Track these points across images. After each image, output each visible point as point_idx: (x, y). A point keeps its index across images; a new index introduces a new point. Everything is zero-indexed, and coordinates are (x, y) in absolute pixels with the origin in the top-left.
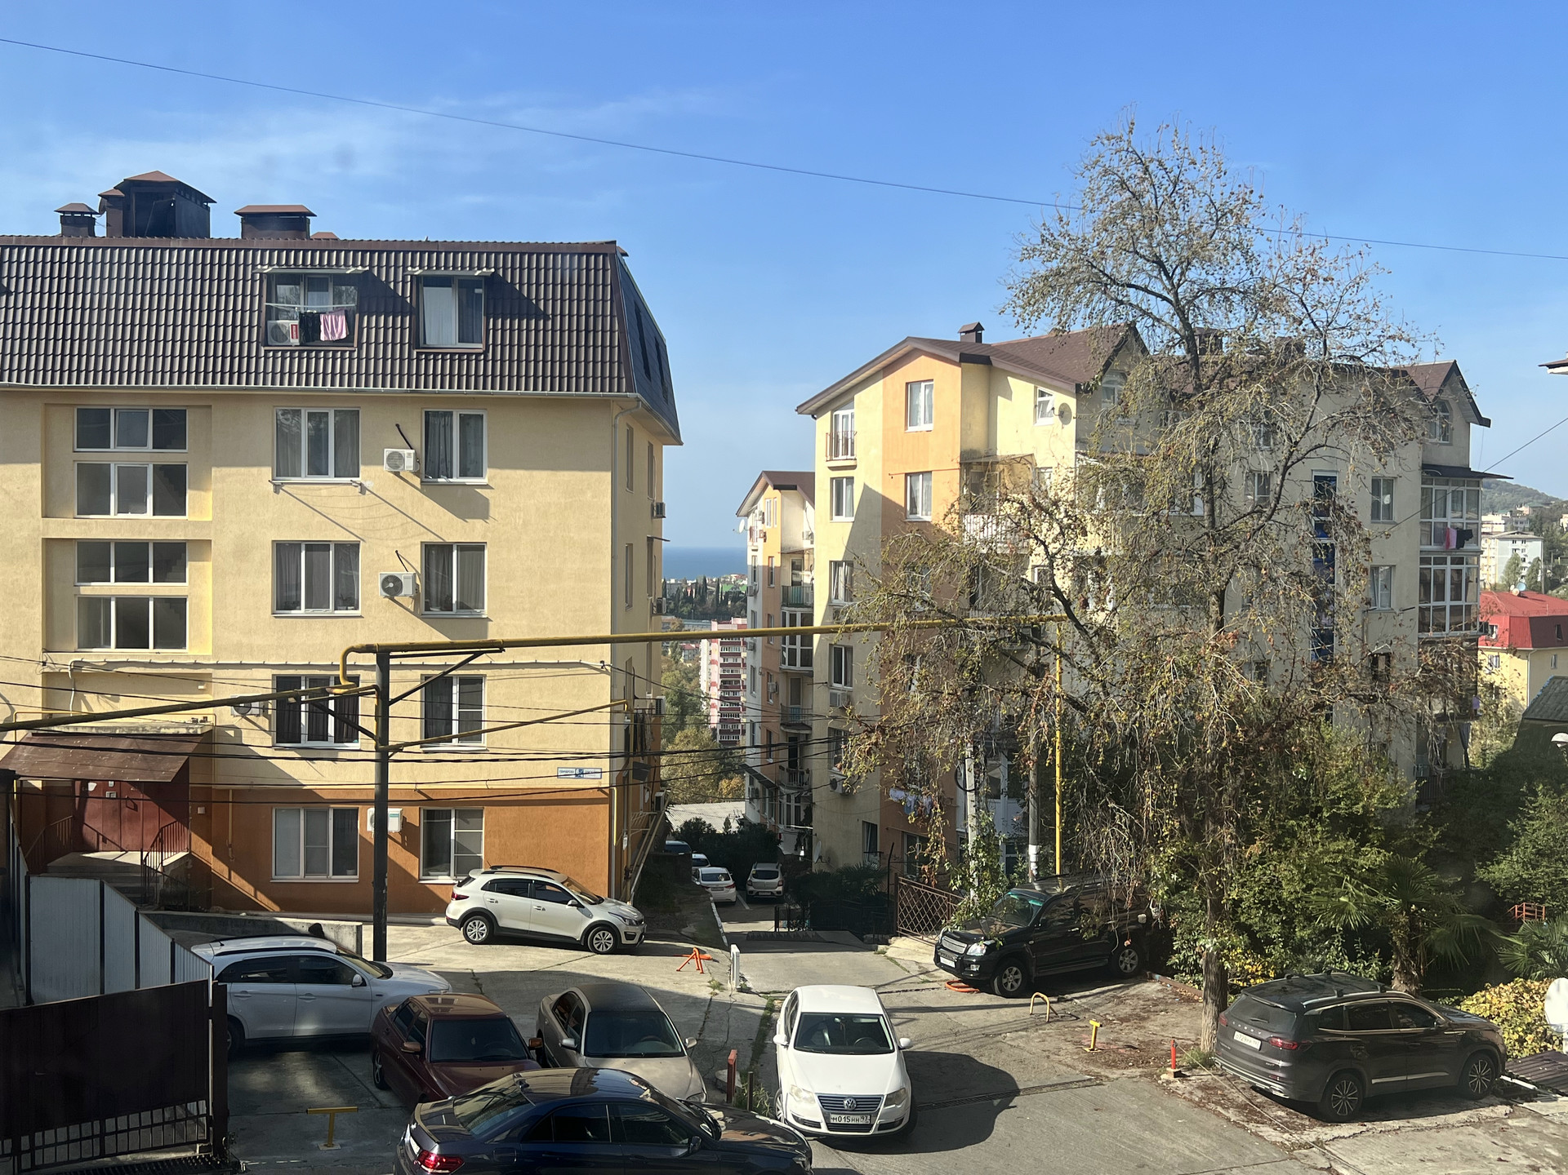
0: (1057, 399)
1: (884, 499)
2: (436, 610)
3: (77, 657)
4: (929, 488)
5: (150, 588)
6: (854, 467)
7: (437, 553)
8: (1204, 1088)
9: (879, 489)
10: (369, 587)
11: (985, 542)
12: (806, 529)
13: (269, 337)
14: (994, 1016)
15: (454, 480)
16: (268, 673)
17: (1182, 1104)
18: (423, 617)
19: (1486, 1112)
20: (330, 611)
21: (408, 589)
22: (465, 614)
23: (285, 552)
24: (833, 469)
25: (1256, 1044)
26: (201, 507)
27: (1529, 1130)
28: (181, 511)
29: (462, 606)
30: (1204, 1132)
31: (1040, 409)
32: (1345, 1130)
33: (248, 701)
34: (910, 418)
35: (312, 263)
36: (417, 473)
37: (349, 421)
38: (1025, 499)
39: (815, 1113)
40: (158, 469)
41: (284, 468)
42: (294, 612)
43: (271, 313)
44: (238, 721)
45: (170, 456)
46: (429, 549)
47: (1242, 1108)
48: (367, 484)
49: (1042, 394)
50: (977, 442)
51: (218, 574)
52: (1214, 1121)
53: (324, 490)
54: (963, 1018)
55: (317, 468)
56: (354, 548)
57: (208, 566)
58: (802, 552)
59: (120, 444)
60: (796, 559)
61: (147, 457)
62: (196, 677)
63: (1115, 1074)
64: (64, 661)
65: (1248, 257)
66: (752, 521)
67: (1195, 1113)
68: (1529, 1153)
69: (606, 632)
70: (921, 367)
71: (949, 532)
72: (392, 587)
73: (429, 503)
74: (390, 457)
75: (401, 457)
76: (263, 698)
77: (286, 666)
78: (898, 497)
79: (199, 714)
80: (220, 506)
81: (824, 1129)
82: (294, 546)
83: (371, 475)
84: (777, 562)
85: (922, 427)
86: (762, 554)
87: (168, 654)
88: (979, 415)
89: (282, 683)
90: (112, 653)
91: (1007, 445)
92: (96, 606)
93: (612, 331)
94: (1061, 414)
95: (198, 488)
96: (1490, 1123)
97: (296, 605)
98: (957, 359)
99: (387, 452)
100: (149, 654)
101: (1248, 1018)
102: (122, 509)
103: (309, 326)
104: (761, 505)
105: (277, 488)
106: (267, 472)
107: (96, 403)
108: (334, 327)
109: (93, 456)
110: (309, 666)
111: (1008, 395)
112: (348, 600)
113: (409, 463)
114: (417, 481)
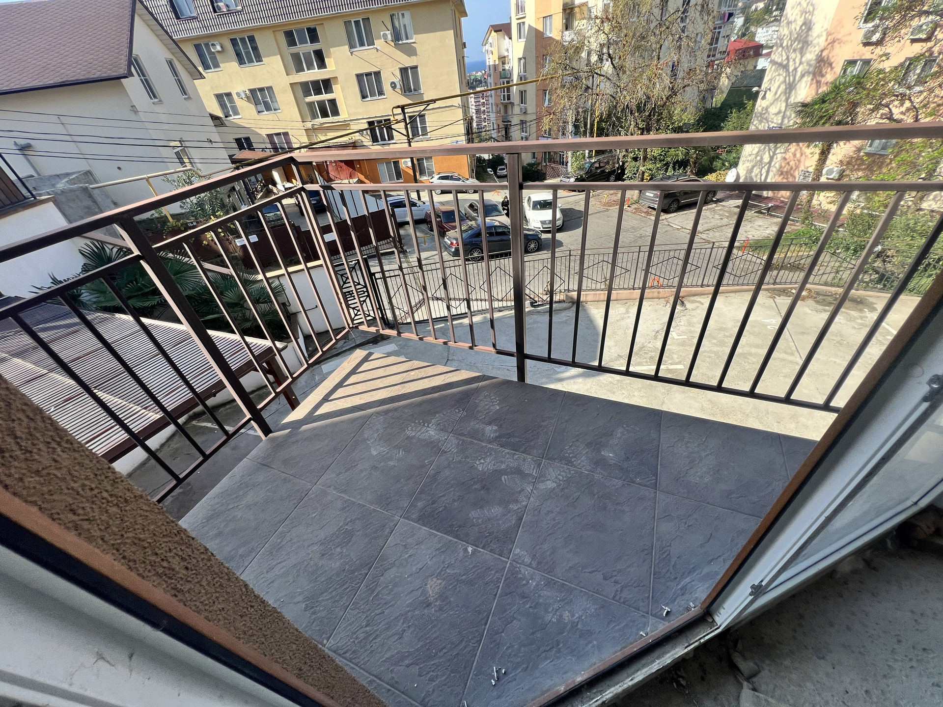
1: (536, 29)
2: (408, 93)
3: (312, 123)
4: (551, 22)
5: (325, 97)
6: (524, 17)
7: (404, 71)
8: (635, 209)
9: (533, 25)
10: (387, 87)
11: (570, 42)
12: (506, 48)
14: (577, 198)
15: (404, 42)
16: (365, 121)
17: (630, 214)
18: (404, 96)
19: (710, 206)
20: (377, 97)
21: (398, 86)
22: (416, 93)
23: (359, 78)
24: (517, 19)
25: (652, 195)
26: (331, 64)
27: (721, 210)
28: (325, 67)
29: (415, 90)
30: (636, 220)
32: (673, 215)
33: (362, 130)
36: (392, 41)
37: (367, 22)
39: (539, 225)
40: (314, 52)
42: (367, 99)
44: (361, 138)
45: (316, 46)
46: (401, 69)
47: (645, 213)
48: (378, 48)
51: (343, 89)
52: (639, 217)
53: (366, 53)
54: (568, 199)
55: (362, 44)
56: (379, 72)
57: (339, 86)
58: (505, 57)
59: (300, 44)
60: (503, 59)
61: (309, 48)
62: (345, 125)
63: (612, 208)
64: (309, 125)
66: (487, 47)
67: (633, 215)
68: (720, 215)
69: (459, 93)
71: (559, 40)
72: (393, 85)
73: (399, 52)
74: (383, 34)
75: (386, 35)
76: (366, 129)
77: (369, 118)
78: (540, 28)
79: (349, 137)
80: (335, 62)
81: (542, 229)
82: (362, 75)
83: (379, 43)
84: (497, 63)
86: (492, 60)
87: (336, 119)
89: (371, 123)
90: (320, 120)
92: (311, 105)
95: (329, 57)
96: (710, 209)
97: (367, 97)
99: (382, 33)
100: (331, 119)
102: (308, 69)
104: (490, 40)
105: (351, 53)
106: (347, 47)
107: (288, 28)
109: (294, 50)
110: (376, 117)
112: (381, 93)
113: (389, 37)
114: (393, 44)
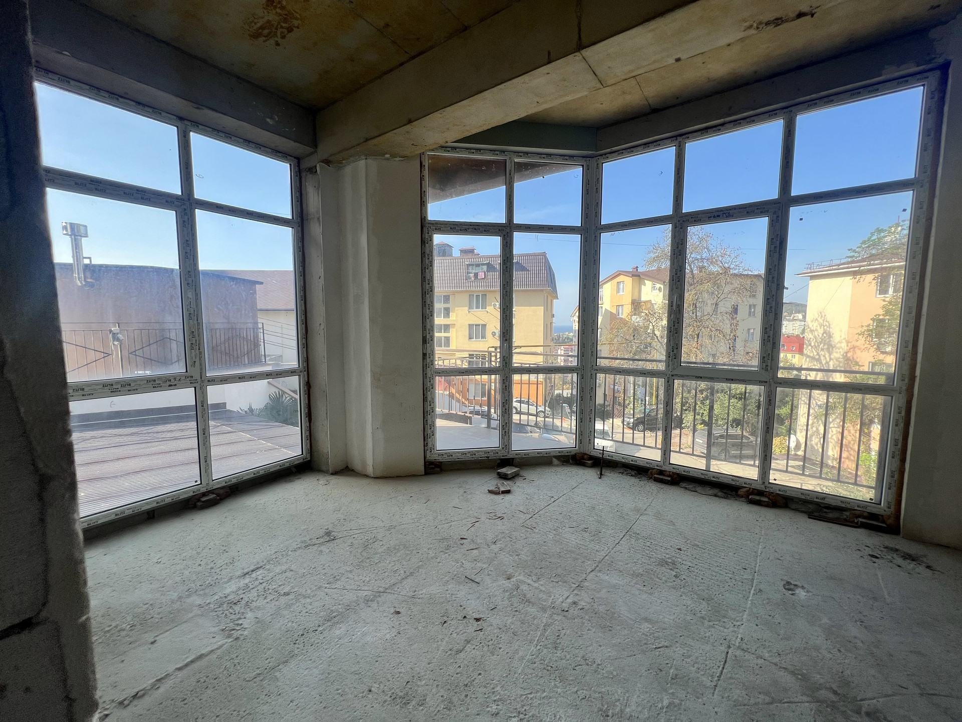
0: (658, 286)
1: (611, 312)
4: (623, 309)
5: (443, 334)
6: (603, 304)
9: (609, 310)
10: (489, 334)
11: (637, 322)
13: (468, 278)
16: (467, 352)
20: (480, 339)
21: (497, 335)
23: (470, 326)
25: (702, 442)
26: (453, 316)
28: (449, 317)
31: (654, 288)
34: (618, 291)
35: (477, 261)
36: (499, 308)
37: (484, 296)
38: (647, 312)
40: (444, 308)
41: (470, 307)
42: (473, 340)
43: (468, 273)
45: (446, 306)
48: (488, 311)
49: (654, 284)
50: (636, 297)
51: (457, 331)
53: (479, 312)
55: (477, 307)
56: (486, 325)
57: (455, 329)
61: (441, 306)
65: (709, 251)
69: (542, 344)
70: (621, 278)
71: (628, 320)
72: (493, 334)
75: (496, 305)
78: (614, 311)
80: (457, 316)
82: (472, 325)
83: (489, 309)
85: (621, 293)
87: (447, 348)
88: (637, 290)
89: (470, 354)
91: (644, 298)
93: (544, 273)
94: (659, 290)
95: (453, 312)
97: (473, 338)
98: (631, 276)
99: (493, 303)
100: (443, 348)
101: (700, 436)
102: (437, 317)
103: (476, 275)
105: (469, 312)
106: (467, 308)
108: (481, 275)
110: (476, 351)
111: (645, 285)
112: (483, 337)
113: (498, 306)
114: (499, 311)
